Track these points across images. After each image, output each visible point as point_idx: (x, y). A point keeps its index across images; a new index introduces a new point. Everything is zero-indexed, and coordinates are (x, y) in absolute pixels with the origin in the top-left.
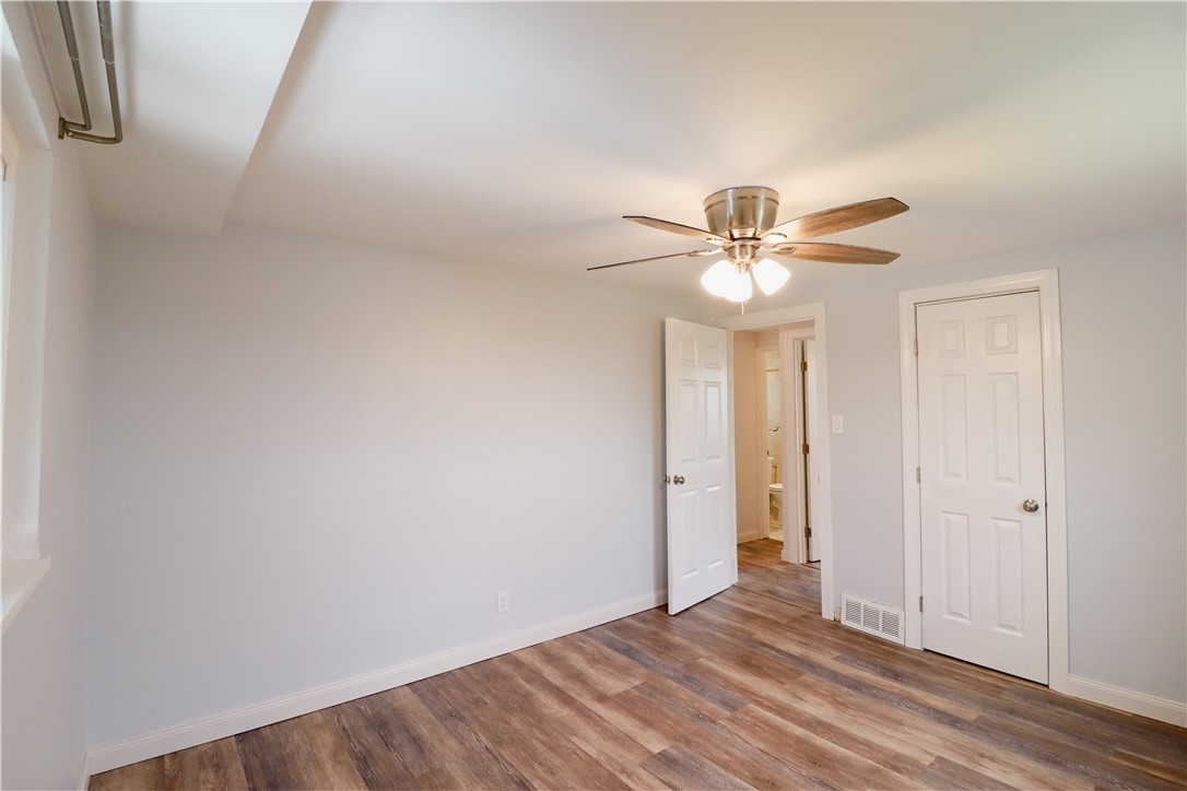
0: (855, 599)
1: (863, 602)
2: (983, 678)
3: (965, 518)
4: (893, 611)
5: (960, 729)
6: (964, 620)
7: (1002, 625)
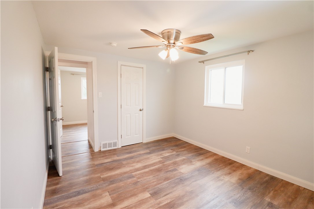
0: (105, 142)
1: (107, 142)
2: (136, 146)
3: (130, 115)
4: (115, 141)
5: (152, 153)
6: (129, 137)
7: (136, 134)
